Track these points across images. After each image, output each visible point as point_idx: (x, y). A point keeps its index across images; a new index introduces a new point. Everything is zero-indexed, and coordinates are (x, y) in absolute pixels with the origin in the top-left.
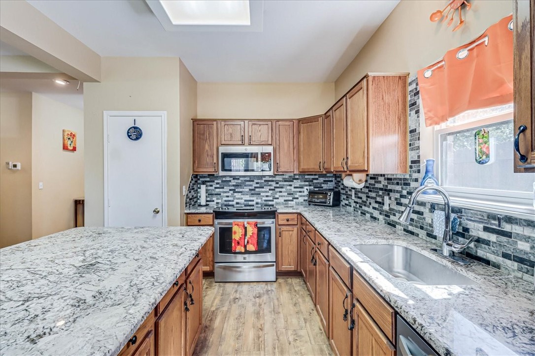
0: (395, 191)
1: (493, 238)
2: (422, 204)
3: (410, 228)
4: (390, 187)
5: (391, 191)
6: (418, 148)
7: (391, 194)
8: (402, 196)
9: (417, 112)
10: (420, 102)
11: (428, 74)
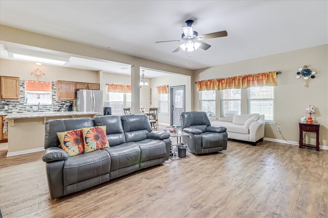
0: (12, 104)
1: (44, 108)
2: (26, 106)
3: (20, 111)
4: (8, 103)
5: (10, 104)
6: (24, 95)
7: (9, 105)
8: (15, 105)
9: (24, 88)
10: (25, 86)
11: (27, 81)
